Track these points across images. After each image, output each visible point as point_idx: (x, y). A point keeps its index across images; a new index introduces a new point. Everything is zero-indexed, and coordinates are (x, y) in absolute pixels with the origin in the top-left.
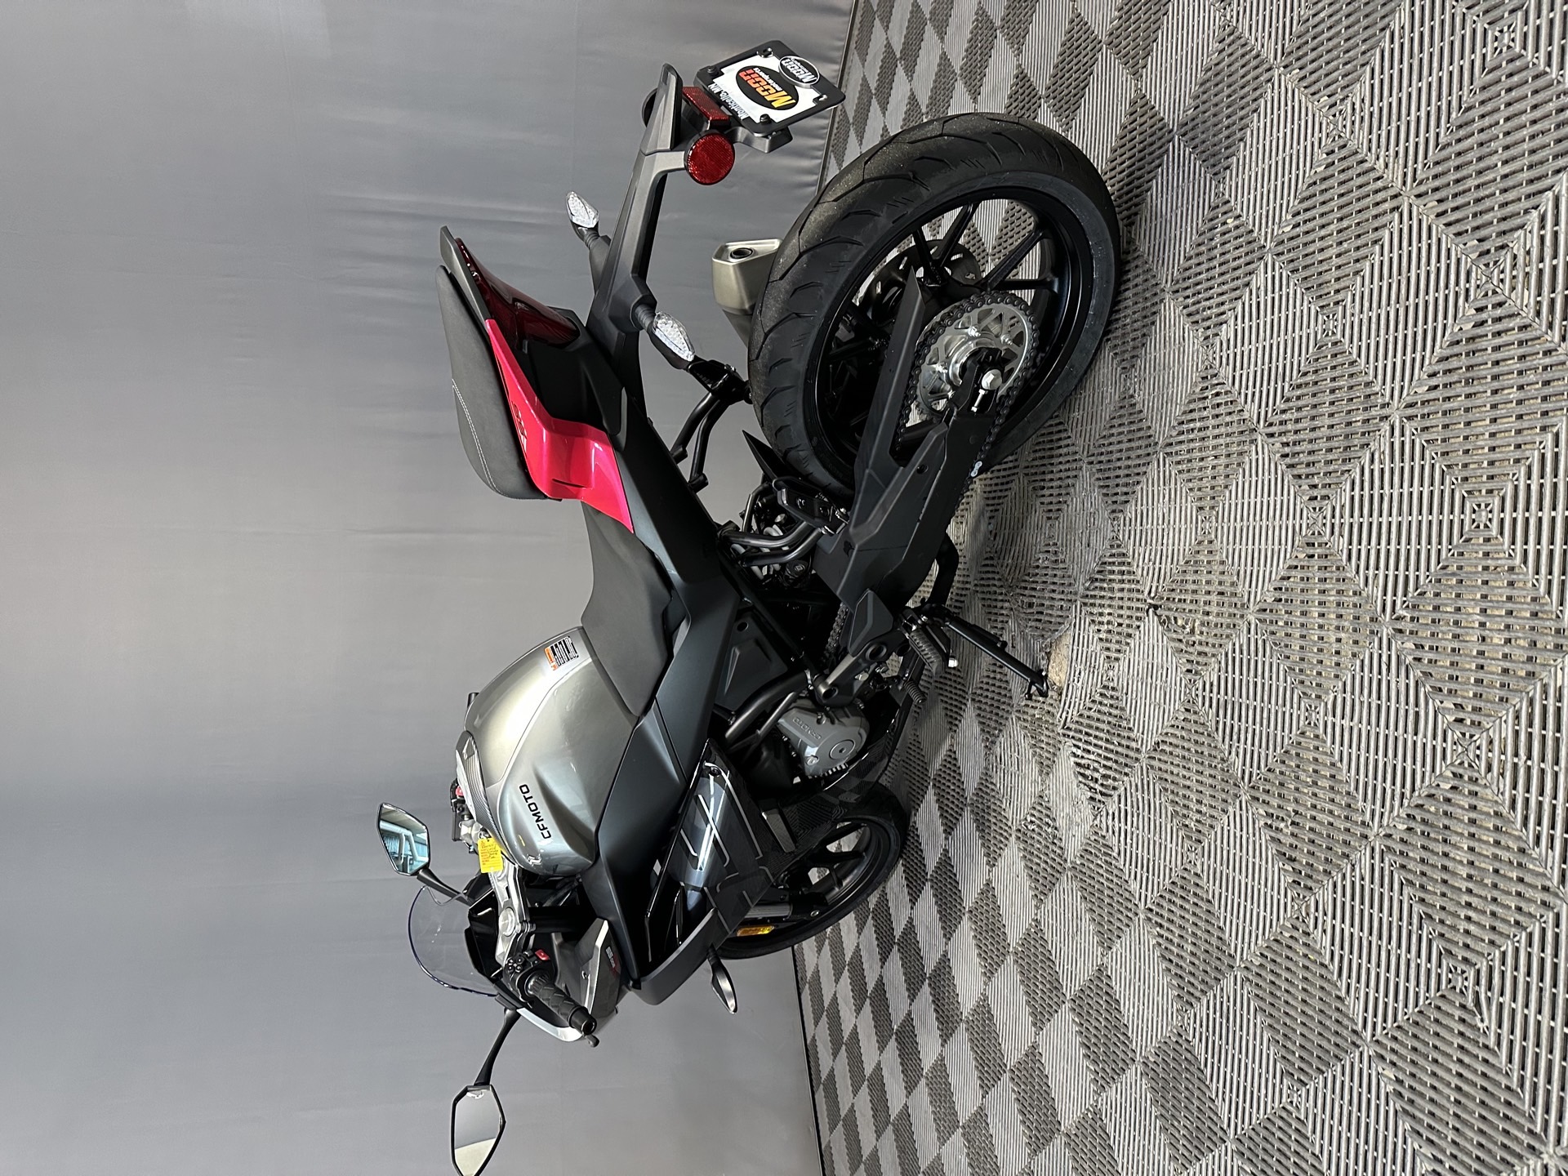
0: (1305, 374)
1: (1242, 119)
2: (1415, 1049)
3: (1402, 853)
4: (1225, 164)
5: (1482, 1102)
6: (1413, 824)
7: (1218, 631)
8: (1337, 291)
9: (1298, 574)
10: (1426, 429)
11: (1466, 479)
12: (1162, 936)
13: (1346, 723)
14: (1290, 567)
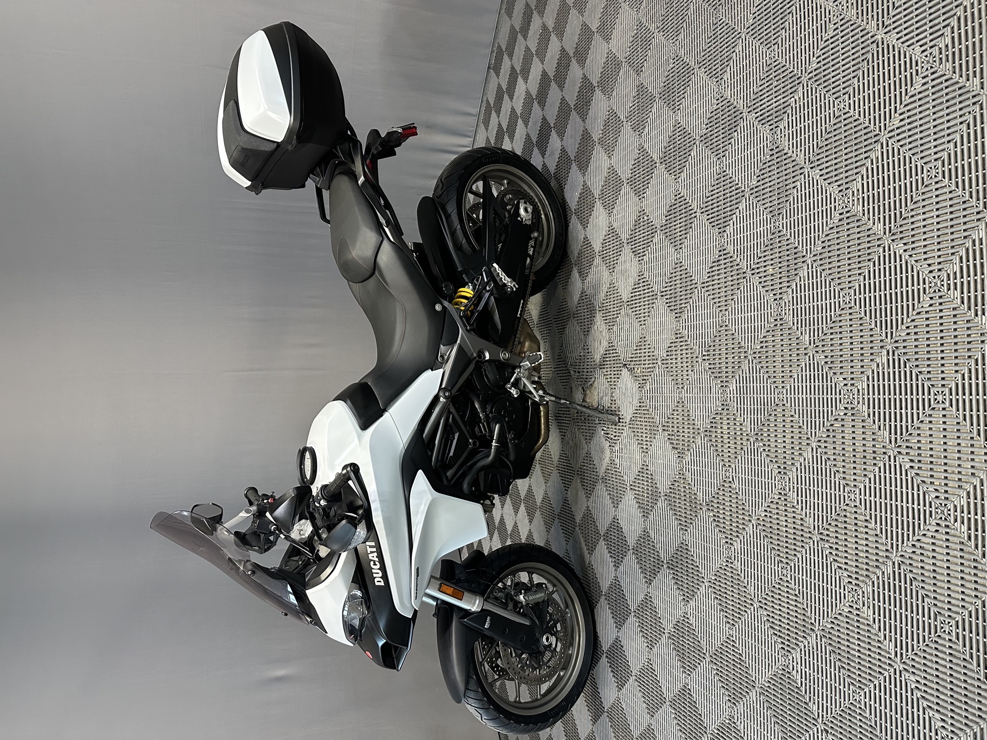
0: (672, 273)
1: (648, 180)
2: (718, 503)
3: (710, 436)
4: (642, 196)
5: (737, 512)
6: (712, 425)
7: (649, 370)
8: (680, 244)
9: (673, 345)
10: (707, 291)
11: (719, 307)
12: (635, 494)
13: (691, 395)
14: (671, 343)
